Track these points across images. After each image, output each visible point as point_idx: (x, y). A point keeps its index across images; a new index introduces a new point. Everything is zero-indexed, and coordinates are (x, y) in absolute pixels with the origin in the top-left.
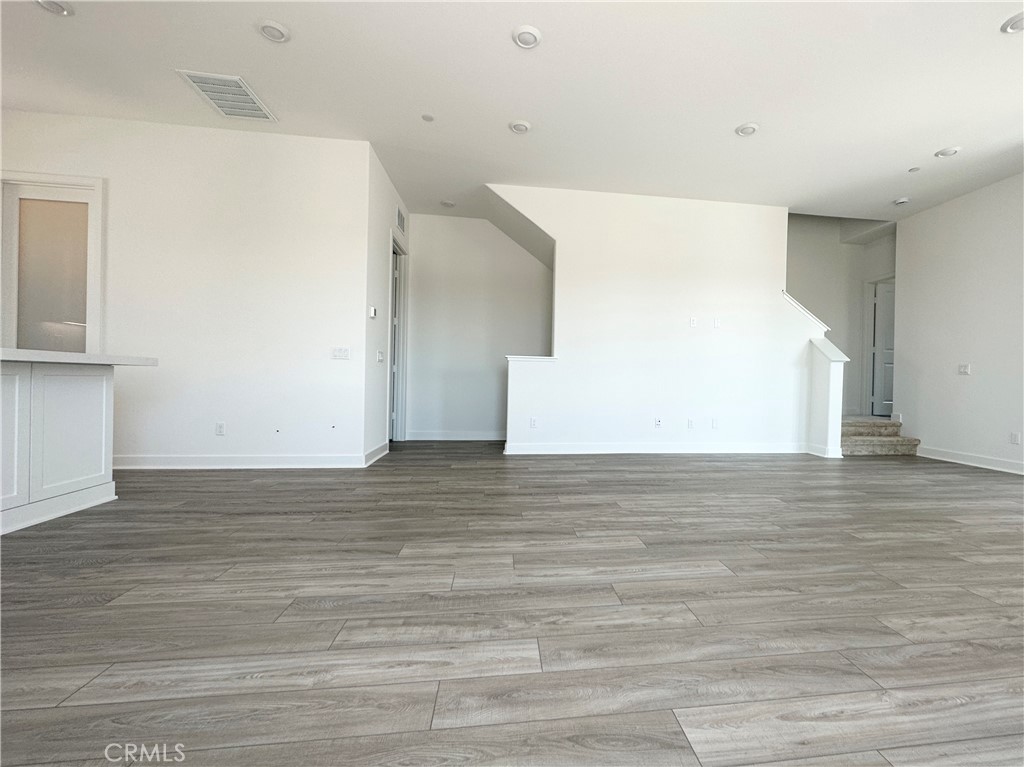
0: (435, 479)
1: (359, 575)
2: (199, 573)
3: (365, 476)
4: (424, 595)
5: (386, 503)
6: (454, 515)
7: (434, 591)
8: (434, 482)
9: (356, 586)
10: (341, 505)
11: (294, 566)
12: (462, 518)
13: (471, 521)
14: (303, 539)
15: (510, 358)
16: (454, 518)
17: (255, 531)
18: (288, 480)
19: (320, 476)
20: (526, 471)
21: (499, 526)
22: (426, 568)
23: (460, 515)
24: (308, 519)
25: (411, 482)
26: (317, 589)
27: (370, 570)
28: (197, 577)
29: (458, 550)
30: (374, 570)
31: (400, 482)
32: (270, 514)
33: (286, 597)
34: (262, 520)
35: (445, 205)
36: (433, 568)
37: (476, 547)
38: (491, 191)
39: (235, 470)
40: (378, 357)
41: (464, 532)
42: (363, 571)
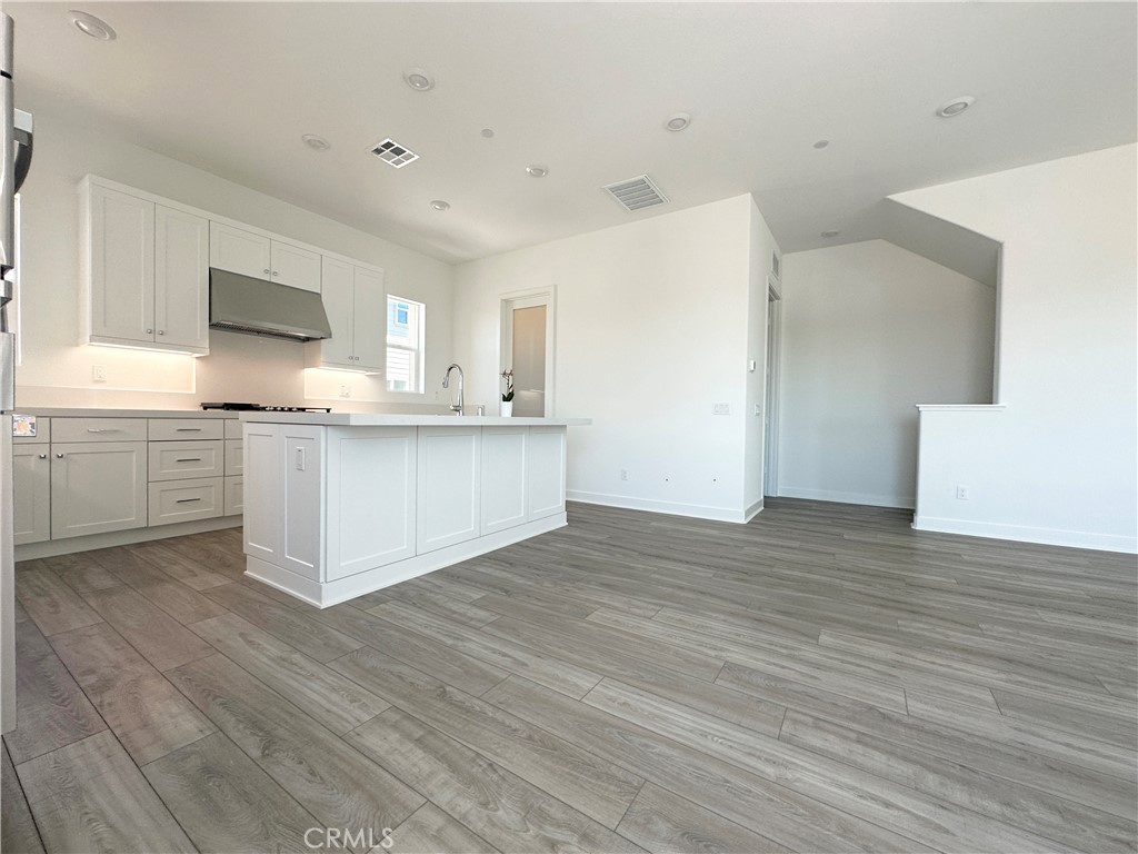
0: (832, 550)
1: (782, 655)
2: (638, 607)
3: (745, 533)
4: (871, 708)
5: (783, 571)
6: (874, 605)
7: (886, 708)
8: (829, 554)
9: (783, 667)
10: (734, 563)
11: (713, 624)
12: (885, 611)
13: (902, 619)
14: (711, 595)
15: (922, 407)
16: (875, 609)
17: (667, 575)
18: (680, 527)
19: (706, 527)
20: (957, 557)
21: (947, 636)
22: (858, 669)
23: (881, 606)
24: (710, 573)
25: (799, 549)
26: (742, 658)
27: (792, 652)
28: (637, 611)
29: (899, 658)
30: (796, 653)
31: (788, 548)
32: (675, 560)
33: (716, 657)
34: (670, 565)
35: (828, 235)
36: (869, 672)
37: (921, 659)
38: (895, 202)
39: (640, 511)
40: (756, 411)
41: (895, 631)
42: (784, 651)
